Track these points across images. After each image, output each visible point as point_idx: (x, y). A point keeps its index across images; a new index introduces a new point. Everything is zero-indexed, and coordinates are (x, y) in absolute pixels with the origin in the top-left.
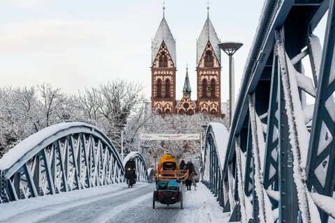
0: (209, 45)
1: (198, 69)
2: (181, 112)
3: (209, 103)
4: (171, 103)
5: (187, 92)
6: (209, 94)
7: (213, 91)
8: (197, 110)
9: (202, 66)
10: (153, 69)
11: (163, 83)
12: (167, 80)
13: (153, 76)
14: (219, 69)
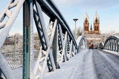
0: (97, 18)
1: (94, 24)
2: (90, 33)
3: (97, 31)
4: (88, 31)
5: (91, 29)
6: (97, 29)
8: (94, 33)
9: (95, 23)
10: (84, 24)
12: (87, 26)
13: (84, 25)
14: (99, 23)
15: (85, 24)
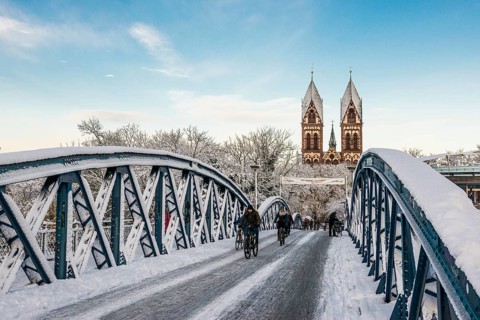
0: (352, 104)
1: (342, 125)
2: (328, 162)
3: (352, 154)
4: (319, 154)
5: (333, 145)
6: (352, 147)
7: (356, 144)
8: (342, 160)
9: (346, 122)
10: (303, 125)
11: (312, 137)
12: (316, 134)
13: (304, 131)
14: (361, 124)
15: (306, 125)
